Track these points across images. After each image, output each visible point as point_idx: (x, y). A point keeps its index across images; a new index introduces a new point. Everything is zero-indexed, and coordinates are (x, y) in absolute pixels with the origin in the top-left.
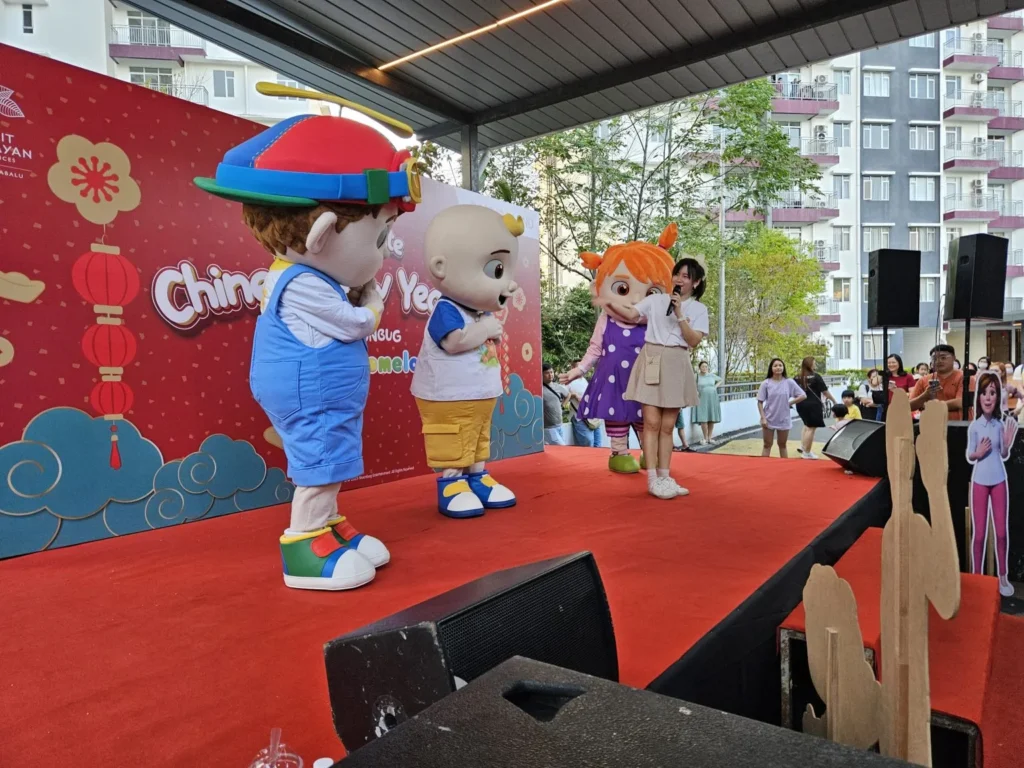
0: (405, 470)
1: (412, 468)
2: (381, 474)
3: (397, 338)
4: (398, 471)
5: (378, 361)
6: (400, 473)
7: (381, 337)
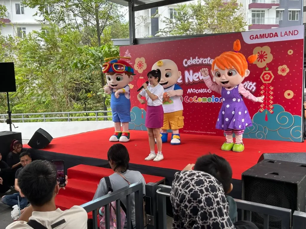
0: (212, 133)
1: (215, 133)
2: (203, 132)
3: (210, 91)
4: (209, 133)
5: (202, 99)
6: (210, 134)
7: (204, 91)
